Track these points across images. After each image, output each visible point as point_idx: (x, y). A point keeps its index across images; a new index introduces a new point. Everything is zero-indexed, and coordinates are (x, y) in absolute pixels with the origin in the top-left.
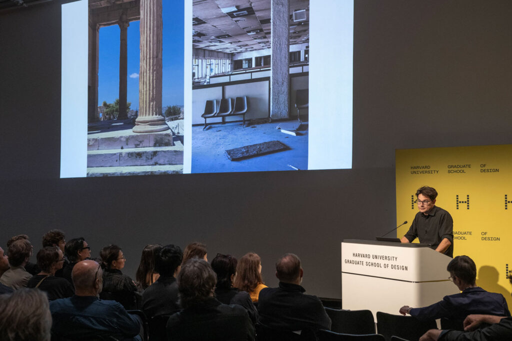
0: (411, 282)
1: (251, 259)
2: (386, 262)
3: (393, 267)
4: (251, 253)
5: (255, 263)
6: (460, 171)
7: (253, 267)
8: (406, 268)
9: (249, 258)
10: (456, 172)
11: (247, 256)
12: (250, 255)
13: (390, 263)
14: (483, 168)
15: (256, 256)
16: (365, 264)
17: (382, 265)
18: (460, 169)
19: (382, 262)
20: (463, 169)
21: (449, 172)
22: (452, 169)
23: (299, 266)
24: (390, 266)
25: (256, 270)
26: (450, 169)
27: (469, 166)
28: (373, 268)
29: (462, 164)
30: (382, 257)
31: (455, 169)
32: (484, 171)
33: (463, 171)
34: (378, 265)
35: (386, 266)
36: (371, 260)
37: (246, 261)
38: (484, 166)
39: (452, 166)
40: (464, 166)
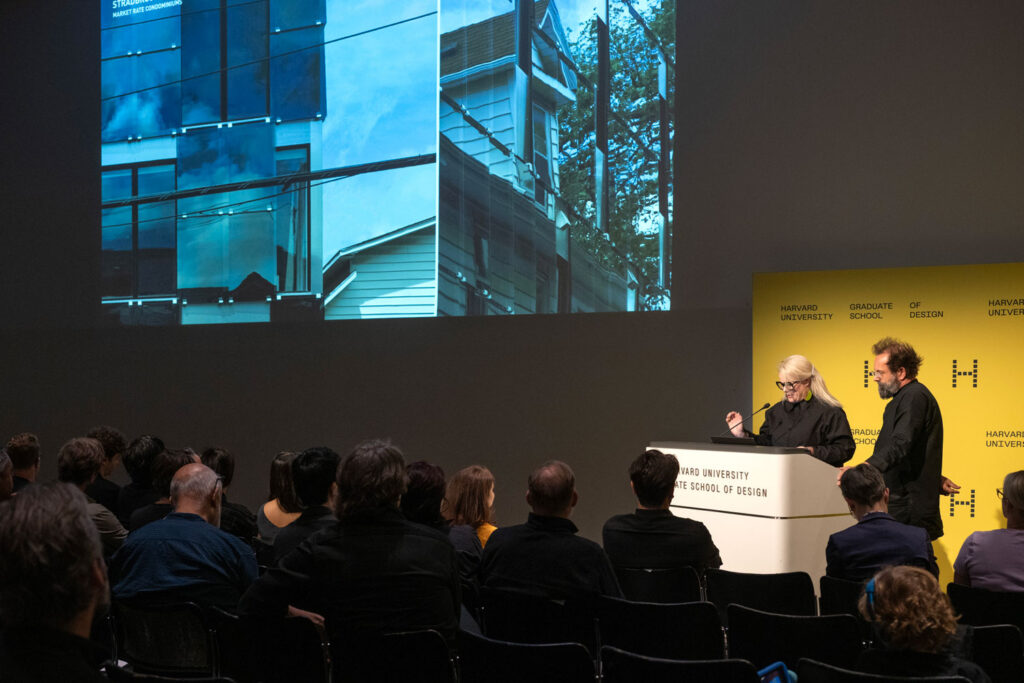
0: (773, 518)
1: (477, 476)
2: (728, 482)
3: (741, 491)
4: (477, 467)
5: (482, 484)
6: (872, 316)
7: (477, 491)
8: (765, 493)
9: (471, 475)
10: (865, 316)
11: (467, 471)
12: (476, 470)
13: (735, 483)
14: (915, 310)
15: (486, 474)
16: (689, 486)
17: (721, 489)
18: (872, 311)
19: (720, 482)
20: (877, 311)
21: (853, 316)
22: (858, 311)
23: (572, 485)
24: (735, 489)
25: (482, 499)
26: (854, 312)
27: (890, 306)
28: (703, 493)
29: (877, 302)
30: (721, 474)
31: (864, 311)
32: (916, 315)
33: (878, 316)
34: (714, 488)
35: (728, 489)
36: (701, 479)
37: (466, 480)
38: (917, 305)
39: (858, 306)
40: (880, 306)
